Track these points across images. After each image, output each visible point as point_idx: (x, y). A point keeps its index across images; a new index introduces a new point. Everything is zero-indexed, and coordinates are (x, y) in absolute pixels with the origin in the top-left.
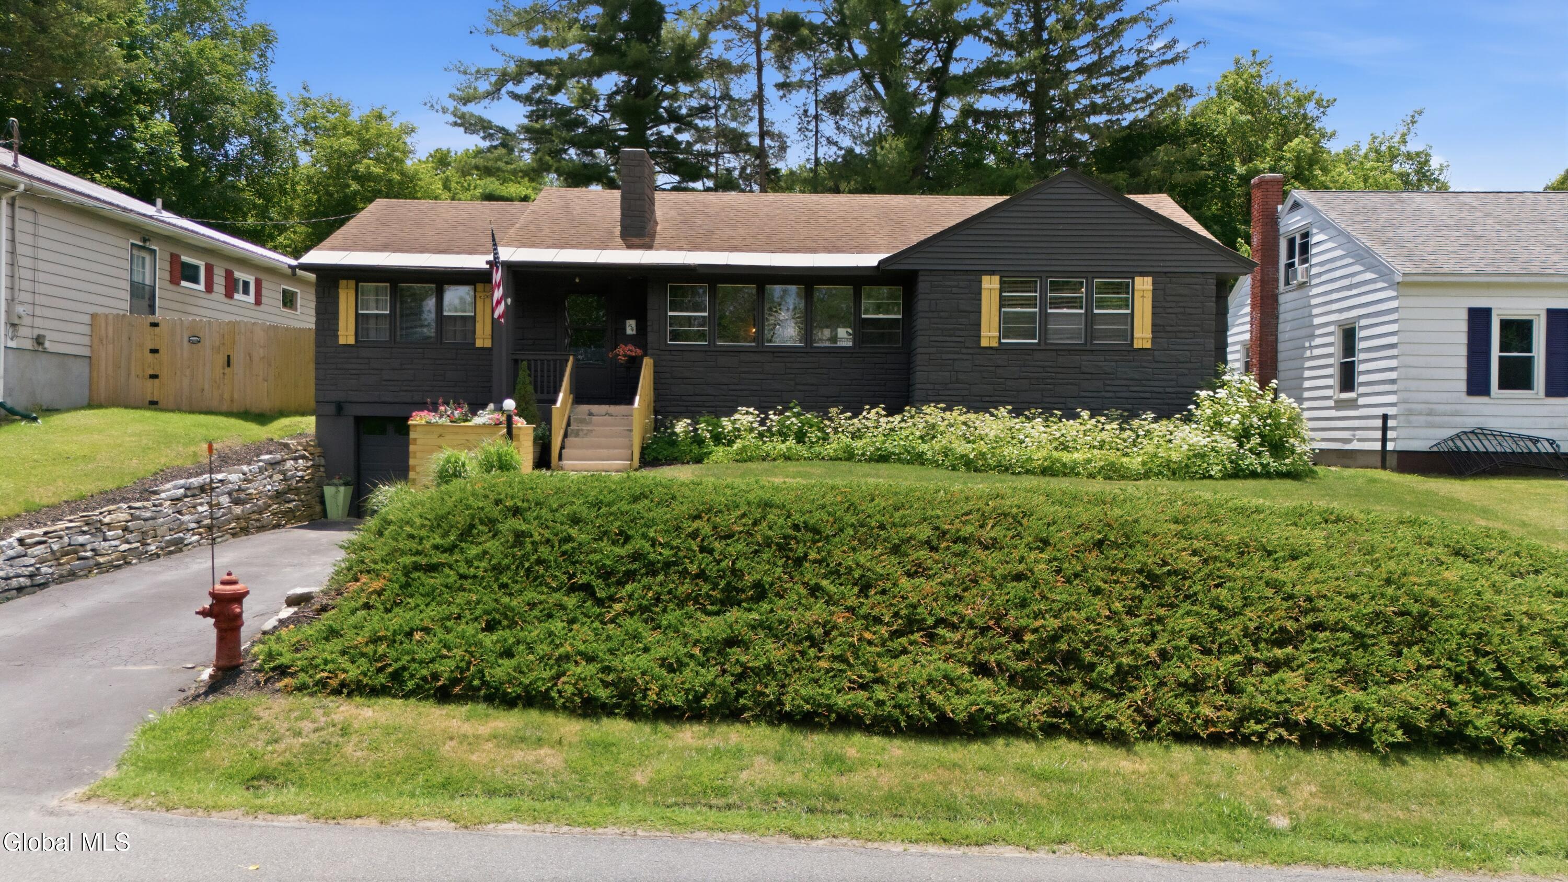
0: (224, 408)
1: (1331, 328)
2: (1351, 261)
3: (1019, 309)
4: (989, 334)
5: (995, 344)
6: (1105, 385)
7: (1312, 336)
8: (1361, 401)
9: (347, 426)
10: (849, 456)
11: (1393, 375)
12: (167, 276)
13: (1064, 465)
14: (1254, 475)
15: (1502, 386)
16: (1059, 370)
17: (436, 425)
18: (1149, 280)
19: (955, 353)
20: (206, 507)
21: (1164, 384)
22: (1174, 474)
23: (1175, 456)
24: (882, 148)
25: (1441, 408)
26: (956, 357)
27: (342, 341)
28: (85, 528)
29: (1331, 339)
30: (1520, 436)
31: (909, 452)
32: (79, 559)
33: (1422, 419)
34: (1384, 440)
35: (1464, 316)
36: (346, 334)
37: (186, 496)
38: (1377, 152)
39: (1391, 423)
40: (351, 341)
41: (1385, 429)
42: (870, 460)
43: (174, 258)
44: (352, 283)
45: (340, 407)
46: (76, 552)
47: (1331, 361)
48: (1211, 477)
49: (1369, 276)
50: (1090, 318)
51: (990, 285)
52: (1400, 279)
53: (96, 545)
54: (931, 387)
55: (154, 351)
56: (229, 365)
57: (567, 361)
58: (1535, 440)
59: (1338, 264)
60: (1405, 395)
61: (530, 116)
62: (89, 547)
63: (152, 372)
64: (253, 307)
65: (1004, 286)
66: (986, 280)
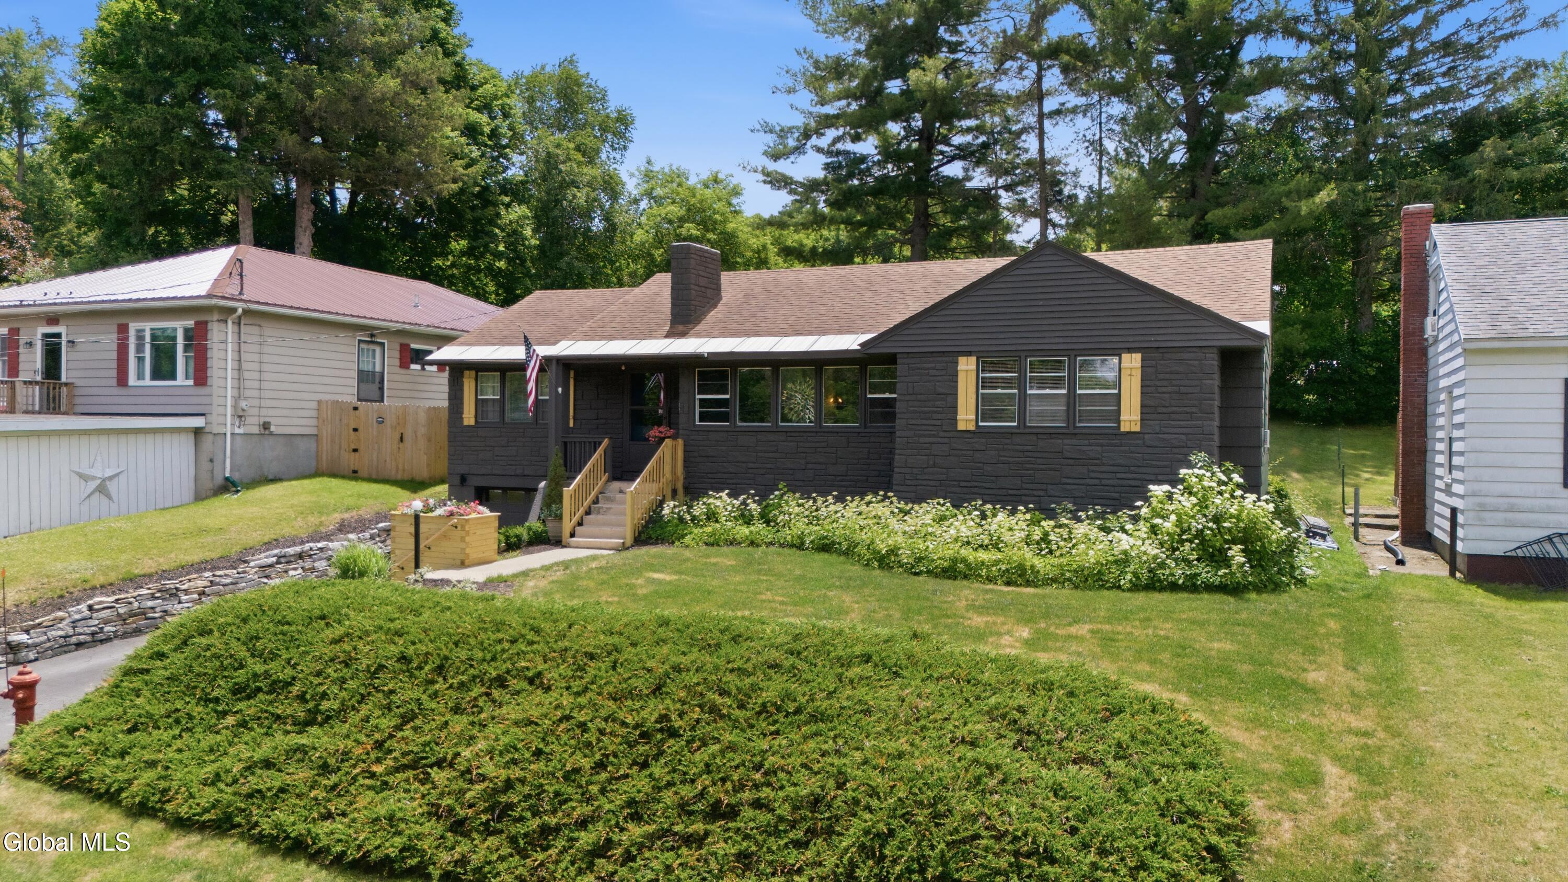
1: (1444, 395)
2: (1452, 316)
3: (999, 391)
4: (966, 417)
5: (971, 427)
6: (1089, 471)
7: (1438, 402)
9: (469, 494)
11: (1462, 462)
12: (397, 362)
13: (968, 566)
16: (1039, 455)
18: (1137, 357)
19: (934, 436)
20: (300, 571)
25: (1528, 503)
26: (931, 440)
27: (466, 423)
28: (158, 595)
32: (147, 619)
33: (1500, 516)
34: (1454, 538)
35: (1559, 388)
36: (469, 418)
37: (278, 563)
40: (472, 422)
43: (404, 348)
44: (473, 373)
45: (463, 479)
46: (144, 614)
47: (1445, 434)
48: (1119, 587)
49: (1456, 337)
50: (1072, 397)
51: (967, 366)
52: (1467, 346)
53: (169, 608)
54: (909, 471)
55: (355, 430)
56: (402, 441)
57: (603, 443)
59: (1448, 318)
60: (1477, 487)
62: (158, 609)
63: (353, 447)
65: (985, 363)
66: (962, 360)
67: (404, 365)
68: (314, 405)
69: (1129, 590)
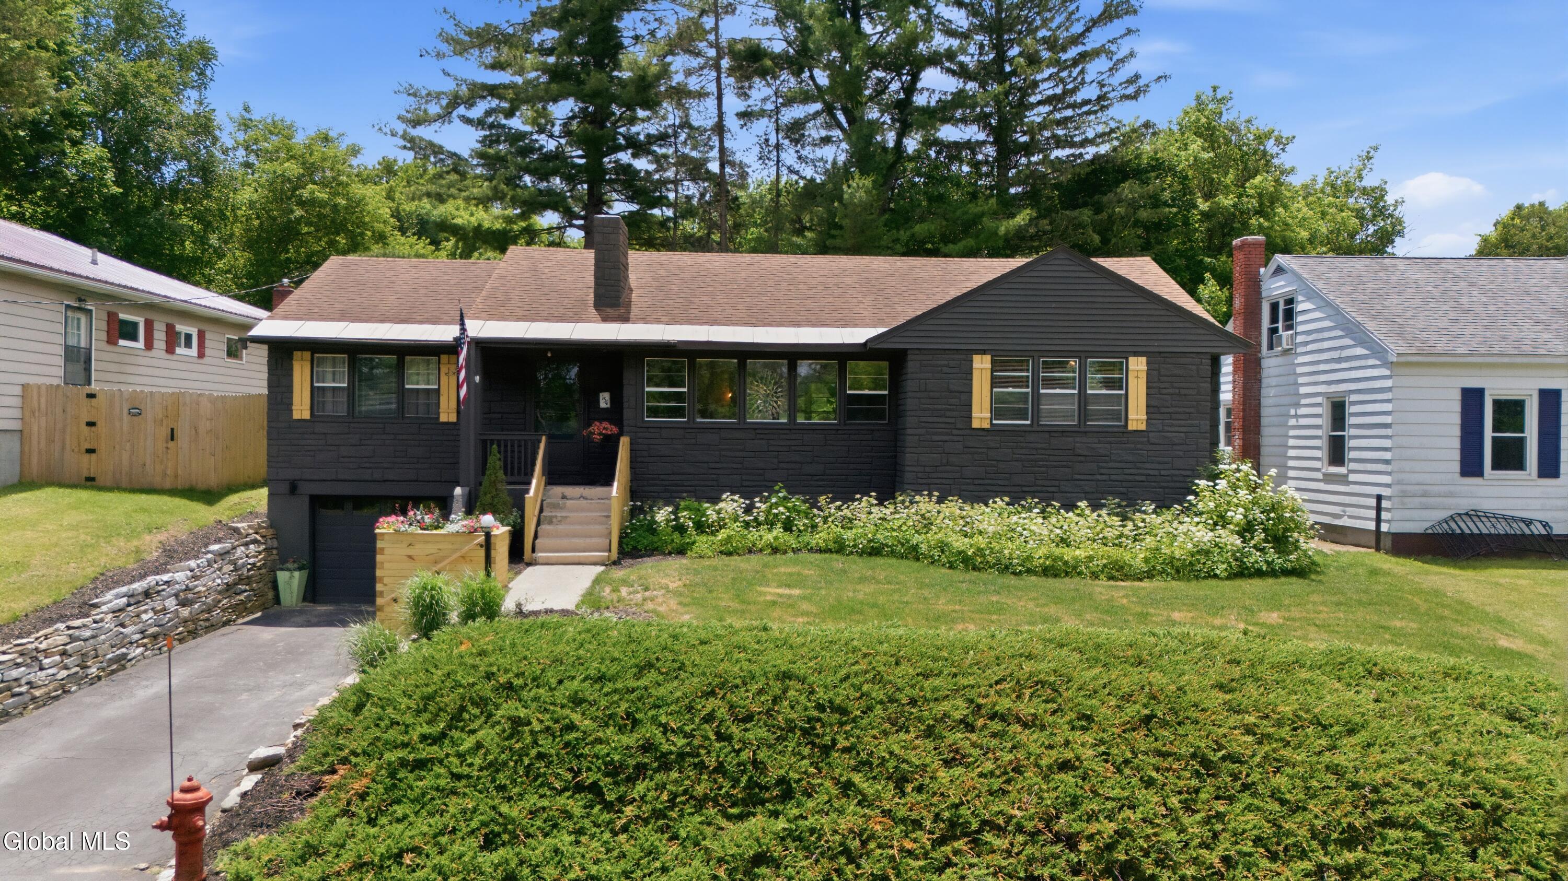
0: (168, 485)
1: (1319, 400)
2: (1340, 333)
3: (1010, 390)
4: (981, 416)
5: (986, 425)
6: (1099, 468)
7: (1297, 405)
8: (1352, 477)
9: (303, 504)
10: (839, 548)
11: (1387, 456)
12: (104, 336)
13: (1066, 563)
14: (1259, 573)
15: (1496, 466)
16: (1051, 452)
17: (405, 533)
19: (947, 434)
20: (151, 614)
21: (1159, 466)
22: (1178, 571)
23: (1177, 554)
24: (849, 186)
25: (1436, 489)
26: (945, 438)
27: (296, 416)
28: (19, 660)
29: (1318, 410)
30: (1513, 518)
31: (903, 545)
32: (13, 696)
33: (1417, 500)
34: (1378, 520)
35: (1457, 396)
36: (301, 409)
37: (129, 605)
38: (1333, 186)
39: (1384, 504)
40: (306, 415)
41: (1379, 509)
42: (861, 554)
43: (111, 316)
44: (307, 355)
45: (293, 488)
46: (9, 689)
47: (1319, 432)
48: (1216, 576)
49: (1359, 351)
50: (1084, 399)
51: (982, 364)
52: (1395, 360)
53: (32, 677)
55: (91, 424)
56: (172, 439)
57: (540, 441)
58: (1528, 522)
59: (1326, 335)
60: (1401, 476)
61: (483, 141)
62: (23, 681)
63: (88, 447)
64: (196, 360)
65: (996, 365)
66: (977, 359)
67: (111, 341)
68: (18, 390)
69: (1228, 578)
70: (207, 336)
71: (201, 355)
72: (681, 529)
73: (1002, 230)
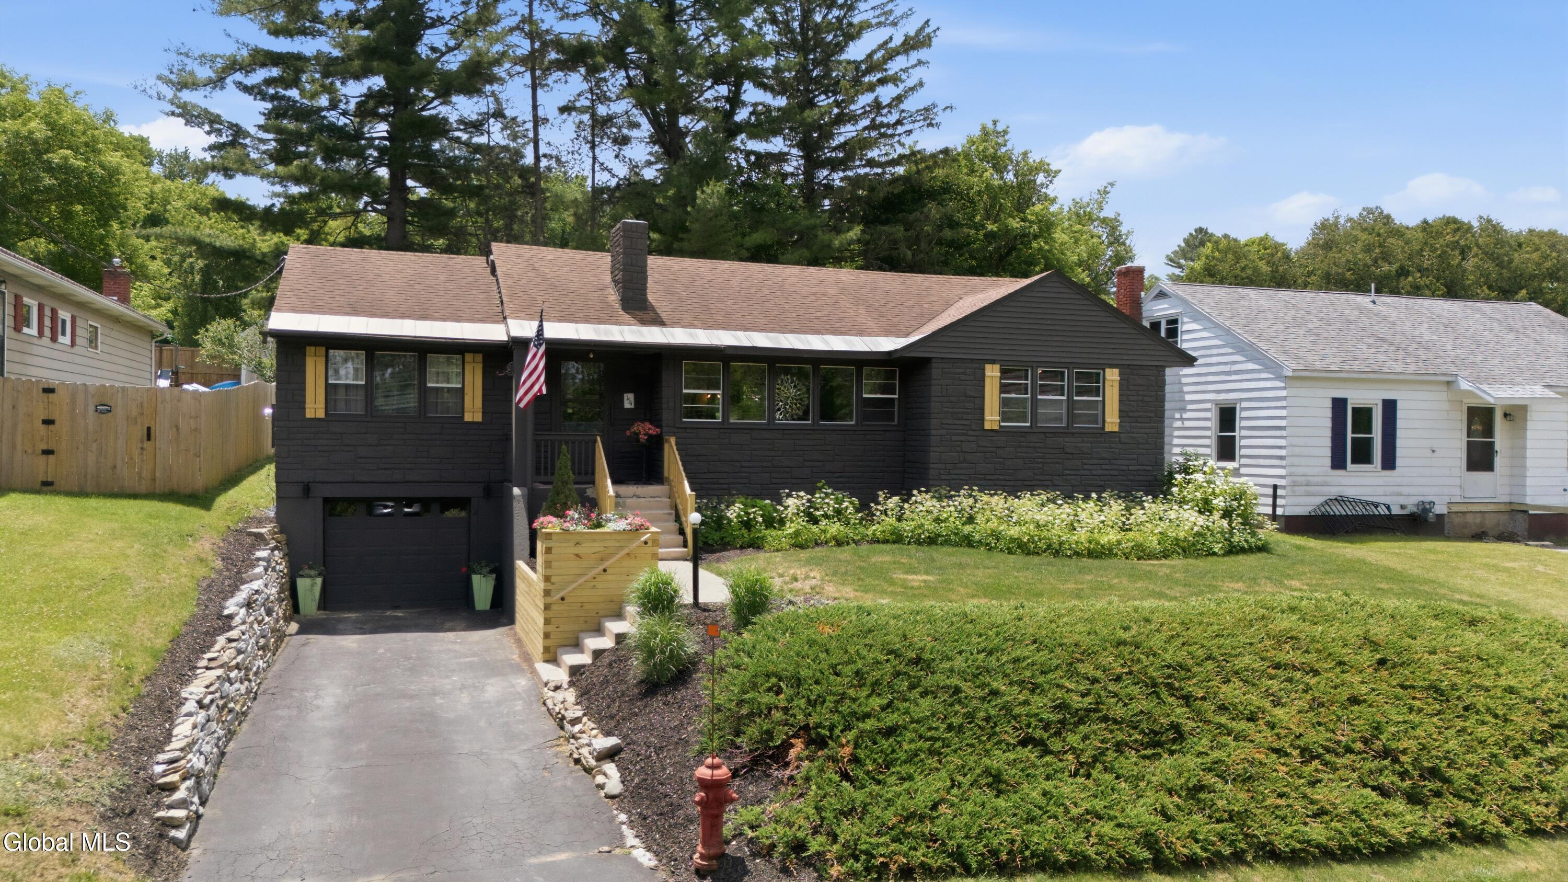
0: (143, 489)
1: (1208, 406)
2: (1230, 351)
3: (1013, 395)
4: (992, 418)
5: (996, 427)
6: (1083, 464)
7: (1184, 410)
8: (1243, 470)
9: (315, 508)
10: (897, 538)
11: (1283, 453)
12: (12, 322)
14: (1242, 551)
15: (1353, 462)
16: (1046, 451)
17: (575, 533)
18: (1116, 371)
19: (964, 435)
21: (1126, 462)
22: (1184, 551)
23: (1182, 535)
25: (1315, 480)
26: (962, 438)
27: (309, 414)
29: (1208, 415)
30: (1367, 503)
31: (956, 534)
32: (229, 712)
33: (1303, 489)
34: (1274, 506)
35: (1329, 404)
36: (315, 407)
39: (1279, 492)
40: (321, 414)
41: (1275, 496)
42: (919, 543)
43: (17, 300)
44: (322, 350)
45: (307, 490)
46: (226, 705)
47: (1208, 433)
48: (1214, 554)
49: (1251, 366)
50: (1071, 403)
51: (992, 372)
52: (1290, 374)
54: (942, 466)
55: (48, 422)
56: (149, 438)
57: (595, 441)
58: (1376, 506)
59: (1215, 351)
60: (1293, 469)
61: (268, 115)
62: (230, 697)
63: (44, 447)
64: (69, 349)
65: (1004, 373)
66: (988, 367)
67: (17, 328)
70: (79, 322)
71: (73, 343)
72: (748, 524)
73: (837, 243)
